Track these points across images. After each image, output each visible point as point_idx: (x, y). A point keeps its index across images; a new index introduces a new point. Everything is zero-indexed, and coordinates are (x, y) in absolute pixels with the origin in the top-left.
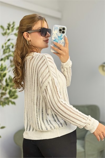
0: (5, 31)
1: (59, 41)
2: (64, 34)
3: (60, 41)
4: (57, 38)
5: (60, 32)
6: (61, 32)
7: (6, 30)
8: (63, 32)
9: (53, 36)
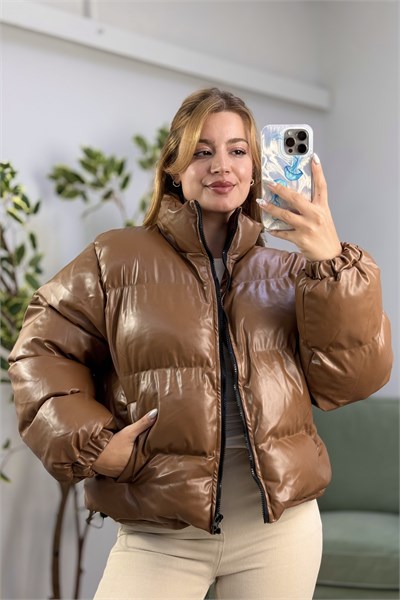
0: (149, 155)
1: (291, 185)
2: (305, 156)
3: (294, 183)
4: (282, 173)
5: (291, 151)
6: (292, 148)
7: (154, 148)
8: (302, 149)
9: (263, 168)
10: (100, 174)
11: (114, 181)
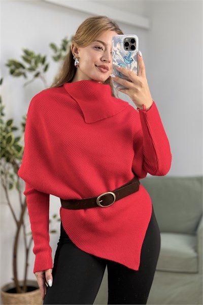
0: (58, 53)
1: (128, 67)
2: (135, 51)
6: (128, 47)
8: (133, 48)
10: (33, 64)
11: (40, 68)
